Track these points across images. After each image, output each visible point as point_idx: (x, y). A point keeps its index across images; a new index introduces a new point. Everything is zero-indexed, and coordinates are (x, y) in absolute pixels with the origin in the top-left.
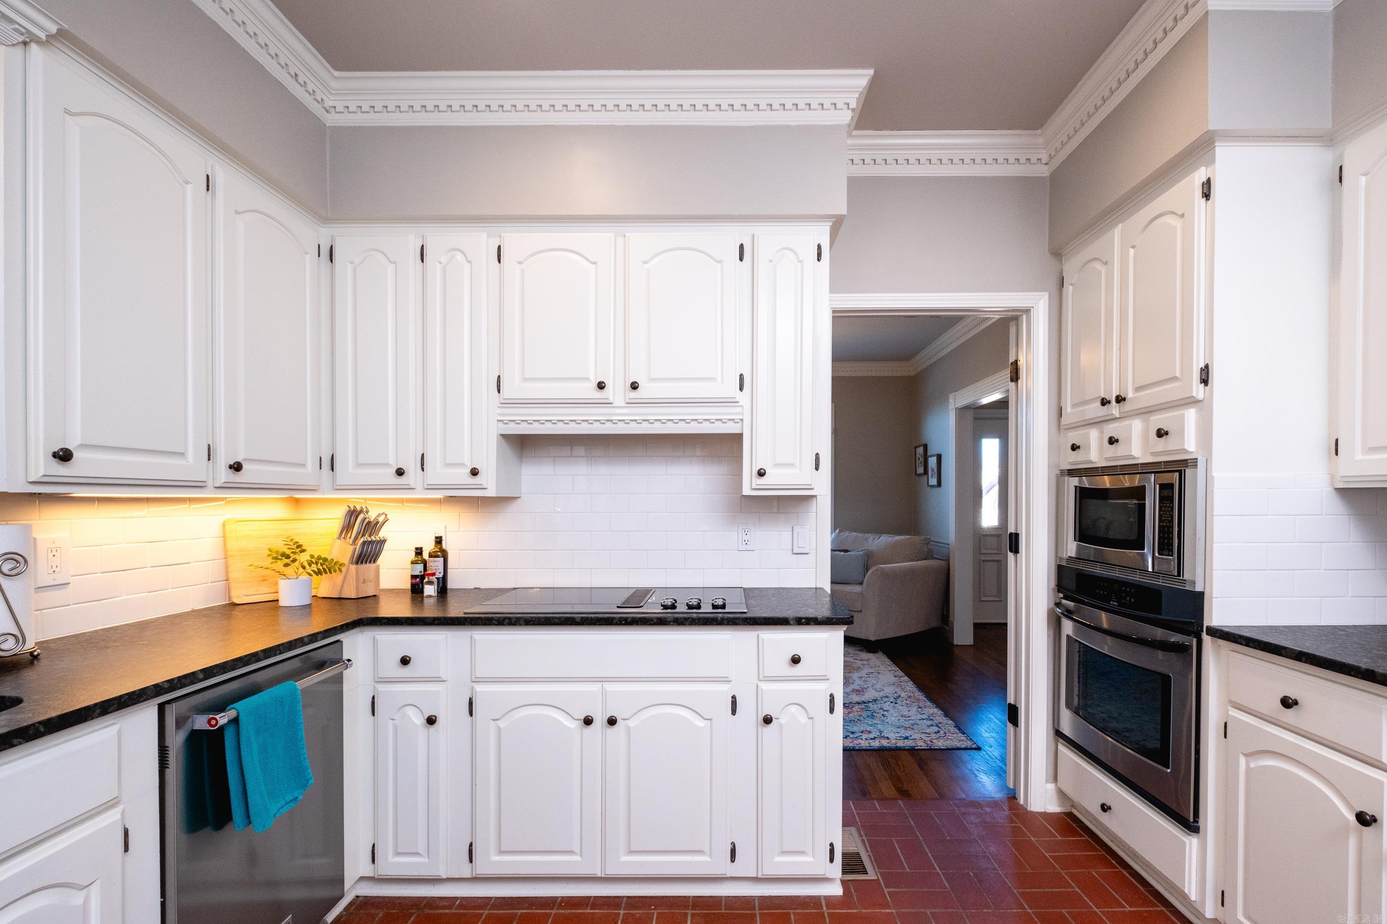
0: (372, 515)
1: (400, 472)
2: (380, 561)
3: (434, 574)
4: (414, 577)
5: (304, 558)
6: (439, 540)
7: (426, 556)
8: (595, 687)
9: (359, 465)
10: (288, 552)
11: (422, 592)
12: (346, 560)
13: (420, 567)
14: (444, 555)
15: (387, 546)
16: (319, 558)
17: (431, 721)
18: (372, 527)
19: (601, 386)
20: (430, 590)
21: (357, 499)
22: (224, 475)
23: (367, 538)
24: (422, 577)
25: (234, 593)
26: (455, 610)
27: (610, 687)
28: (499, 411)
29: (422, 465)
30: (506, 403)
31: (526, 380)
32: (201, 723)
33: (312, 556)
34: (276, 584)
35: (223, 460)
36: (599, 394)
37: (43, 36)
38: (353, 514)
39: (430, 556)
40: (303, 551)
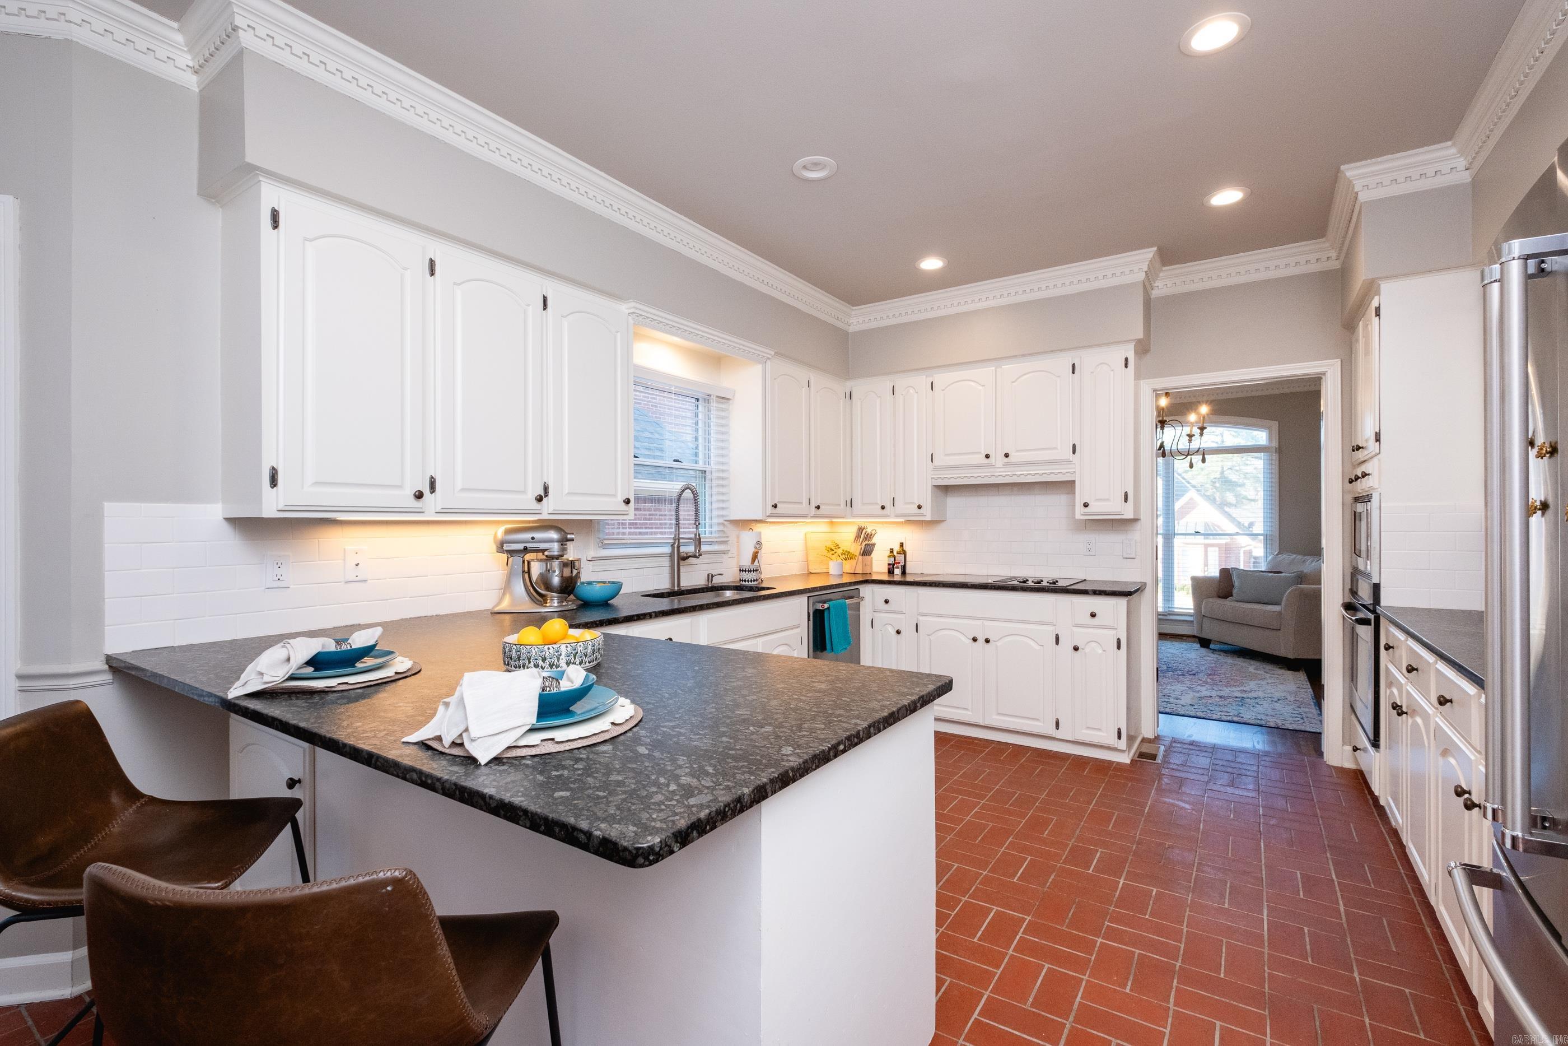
0: (869, 530)
1: (883, 508)
2: (872, 555)
3: (899, 563)
4: (889, 564)
5: (840, 551)
6: (902, 545)
7: (895, 553)
8: (979, 622)
9: (863, 504)
10: (833, 548)
11: (893, 573)
12: (857, 554)
13: (892, 559)
14: (904, 553)
15: (876, 547)
16: (846, 551)
17: (898, 632)
18: (869, 537)
19: (987, 456)
20: (897, 571)
21: (861, 521)
22: (813, 511)
23: (866, 542)
24: (894, 565)
25: (810, 567)
26: (909, 579)
27: (986, 623)
28: (932, 473)
29: (894, 503)
30: (937, 468)
31: (946, 455)
32: (819, 606)
33: (843, 551)
34: (828, 565)
35: (814, 505)
36: (987, 461)
37: (770, 357)
38: (861, 529)
39: (898, 553)
40: (839, 548)
